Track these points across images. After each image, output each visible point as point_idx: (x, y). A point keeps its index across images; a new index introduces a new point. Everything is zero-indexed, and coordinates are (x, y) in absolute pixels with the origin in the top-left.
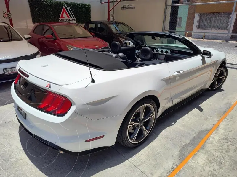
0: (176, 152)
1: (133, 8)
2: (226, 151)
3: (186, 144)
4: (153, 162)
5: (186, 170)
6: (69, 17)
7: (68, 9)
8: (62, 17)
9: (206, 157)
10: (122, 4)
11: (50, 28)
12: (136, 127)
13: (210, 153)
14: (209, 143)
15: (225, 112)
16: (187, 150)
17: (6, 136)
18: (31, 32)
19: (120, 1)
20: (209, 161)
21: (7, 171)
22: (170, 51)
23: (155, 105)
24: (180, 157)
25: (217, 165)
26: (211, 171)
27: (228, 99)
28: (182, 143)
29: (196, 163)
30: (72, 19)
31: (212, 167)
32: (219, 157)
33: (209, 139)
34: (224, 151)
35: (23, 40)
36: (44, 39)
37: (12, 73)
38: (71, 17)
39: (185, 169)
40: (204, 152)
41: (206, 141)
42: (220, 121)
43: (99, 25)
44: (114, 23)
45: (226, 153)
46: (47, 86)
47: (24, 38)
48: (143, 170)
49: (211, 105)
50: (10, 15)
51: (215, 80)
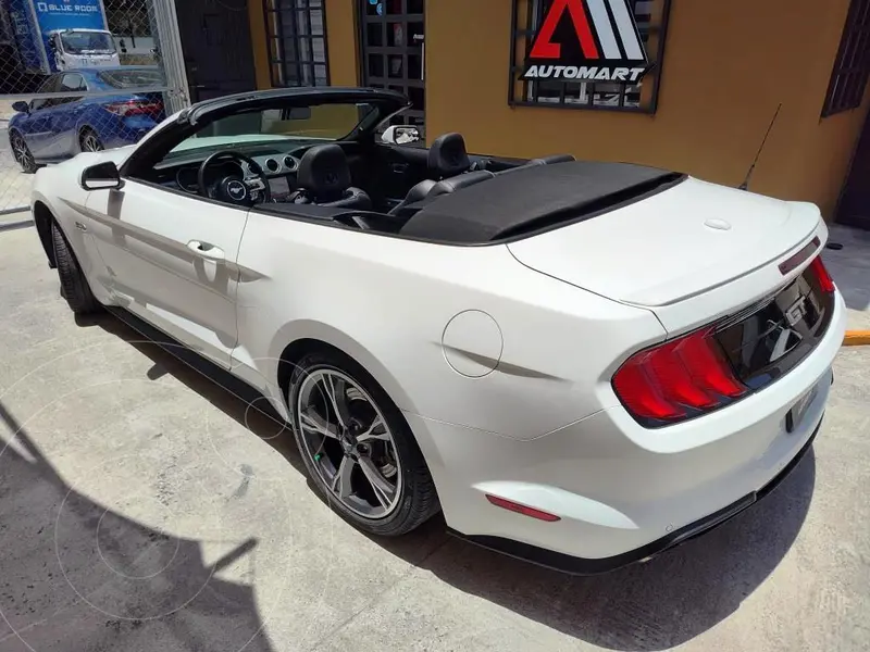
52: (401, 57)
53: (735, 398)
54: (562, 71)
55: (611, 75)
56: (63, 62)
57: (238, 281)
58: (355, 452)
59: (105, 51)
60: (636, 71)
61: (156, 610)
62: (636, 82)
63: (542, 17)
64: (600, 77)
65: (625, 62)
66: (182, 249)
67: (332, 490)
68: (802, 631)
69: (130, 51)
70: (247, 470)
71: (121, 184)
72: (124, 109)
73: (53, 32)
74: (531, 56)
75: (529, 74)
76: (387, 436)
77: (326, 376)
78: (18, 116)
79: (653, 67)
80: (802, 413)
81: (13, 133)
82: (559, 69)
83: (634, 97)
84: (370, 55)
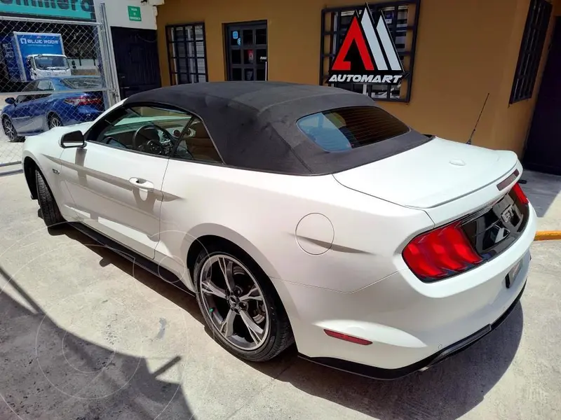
52: (252, 70)
53: (476, 265)
54: (352, 78)
55: (382, 79)
56: (35, 74)
57: (162, 201)
58: (237, 307)
59: (62, 68)
60: (397, 77)
61: (109, 409)
62: (397, 84)
63: (339, 46)
64: (375, 81)
65: (390, 72)
66: (125, 183)
67: (220, 331)
68: (520, 413)
69: (78, 67)
70: (163, 322)
71: (85, 145)
72: (77, 102)
73: (30, 56)
74: (333, 69)
75: (331, 80)
76: (261, 298)
77: (221, 259)
78: (8, 107)
79: (407, 74)
80: (515, 277)
81: (5, 117)
82: (350, 76)
83: (396, 92)
84: (234, 69)
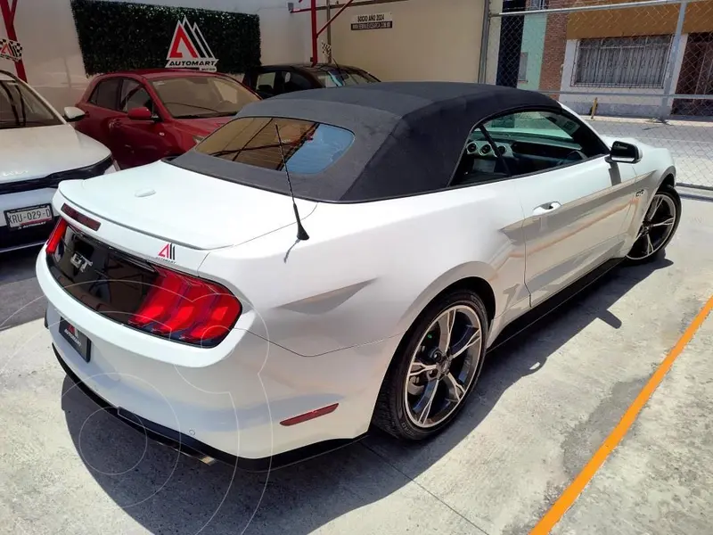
0: (553, 451)
1: (389, 24)
2: (705, 442)
3: (581, 423)
4: (487, 482)
5: (592, 503)
6: (195, 56)
7: (193, 31)
8: (175, 54)
9: (645, 460)
10: (353, 15)
11: (143, 85)
12: (428, 376)
13: (656, 448)
14: (652, 420)
15: (683, 325)
16: (585, 441)
17: (25, 416)
18: (83, 100)
19: (348, 5)
20: (658, 472)
21: (37, 523)
22: (512, 147)
23: (482, 306)
24: (564, 463)
25: (681, 484)
26: (668, 504)
27: (688, 288)
28: (568, 421)
29: (618, 479)
30: (204, 60)
31: (669, 490)
32: (684, 459)
33: (649, 406)
34: (698, 441)
35: (60, 123)
36: (122, 120)
37: (33, 223)
38: (203, 56)
39: (588, 500)
40: (637, 445)
41: (639, 413)
42: (673, 353)
43: (288, 77)
44: (331, 71)
45: (703, 447)
46: (161, 254)
47: (65, 117)
48: (459, 506)
49: (639, 307)
50: (18, 48)
51: (643, 233)
